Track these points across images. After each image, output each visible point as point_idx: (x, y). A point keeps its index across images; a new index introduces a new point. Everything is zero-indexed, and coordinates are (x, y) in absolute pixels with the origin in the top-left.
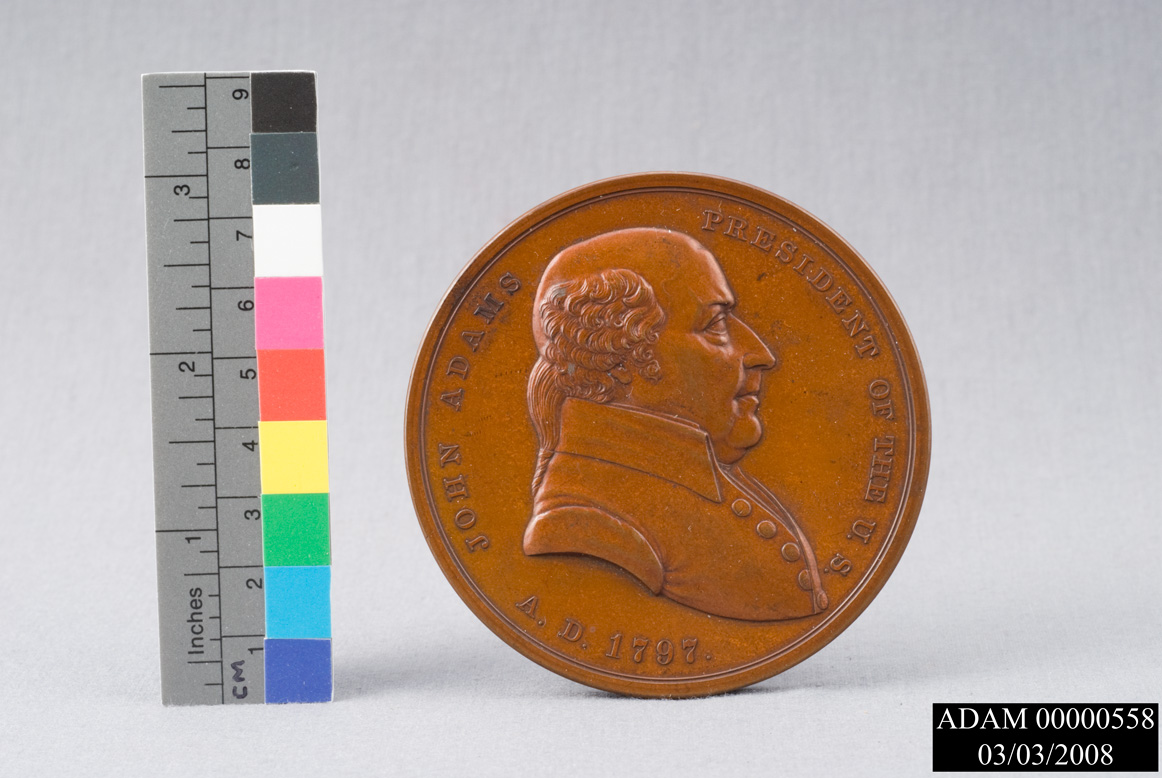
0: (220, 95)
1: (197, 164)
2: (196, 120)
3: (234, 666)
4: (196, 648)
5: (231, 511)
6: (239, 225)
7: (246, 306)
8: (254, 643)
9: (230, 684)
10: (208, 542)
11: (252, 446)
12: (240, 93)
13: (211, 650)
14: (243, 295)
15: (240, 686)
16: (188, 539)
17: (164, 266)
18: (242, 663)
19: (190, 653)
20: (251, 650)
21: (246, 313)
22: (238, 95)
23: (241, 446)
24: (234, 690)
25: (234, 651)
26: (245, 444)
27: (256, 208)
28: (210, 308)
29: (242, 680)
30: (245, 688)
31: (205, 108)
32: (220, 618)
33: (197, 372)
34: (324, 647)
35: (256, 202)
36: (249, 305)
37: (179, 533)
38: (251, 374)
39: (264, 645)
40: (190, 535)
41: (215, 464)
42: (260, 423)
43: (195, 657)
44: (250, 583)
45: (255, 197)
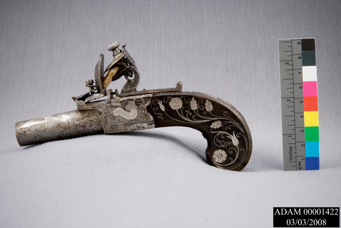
0: (295, 44)
1: (290, 58)
2: (290, 49)
3: (299, 163)
4: (291, 159)
5: (298, 130)
6: (299, 71)
7: (301, 88)
8: (303, 158)
9: (298, 166)
10: (293, 137)
11: (302, 117)
12: (299, 43)
13: (294, 159)
14: (301, 85)
15: (300, 167)
16: (289, 136)
17: (284, 80)
18: (300, 162)
19: (290, 160)
20: (302, 159)
21: (301, 89)
22: (298, 43)
23: (300, 117)
24: (299, 168)
25: (299, 159)
26: (301, 116)
27: (303, 67)
28: (293, 88)
29: (301, 165)
30: (301, 167)
31: (292, 46)
32: (296, 153)
33: (291, 101)
34: (318, 159)
35: (303, 66)
36: (301, 87)
37: (287, 135)
38: (302, 102)
39: (305, 158)
40: (289, 135)
41: (295, 121)
42: (304, 112)
43: (291, 161)
44: (302, 145)
45: (303, 65)
